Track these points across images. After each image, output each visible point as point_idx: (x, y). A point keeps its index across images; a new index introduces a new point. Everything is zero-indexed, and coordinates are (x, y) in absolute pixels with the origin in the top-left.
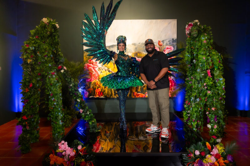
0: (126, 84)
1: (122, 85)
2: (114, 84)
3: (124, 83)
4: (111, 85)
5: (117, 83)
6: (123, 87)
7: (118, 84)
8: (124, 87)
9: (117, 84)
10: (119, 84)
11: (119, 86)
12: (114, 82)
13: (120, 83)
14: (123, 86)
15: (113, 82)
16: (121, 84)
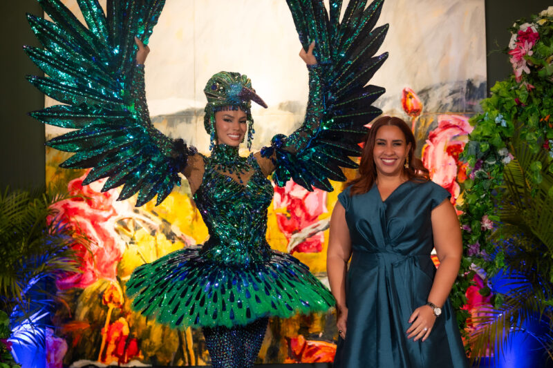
0: (240, 305)
2: (184, 301)
4: (172, 307)
5: (197, 298)
6: (225, 320)
7: (202, 304)
8: (232, 317)
10: (209, 304)
11: (206, 312)
12: (188, 295)
13: (215, 300)
16: (219, 305)
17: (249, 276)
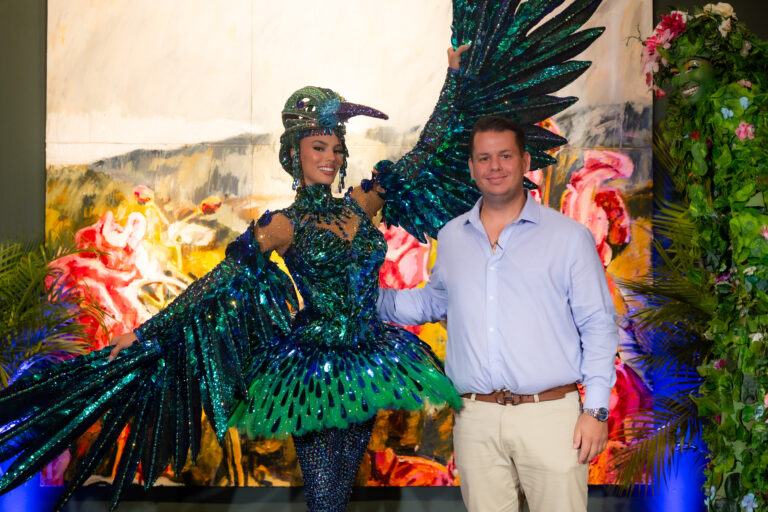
0: (353, 398)
1: (331, 404)
2: (278, 400)
3: (341, 390)
4: (265, 410)
5: (295, 395)
6: (334, 418)
7: (302, 401)
8: (344, 415)
9: (297, 400)
10: (310, 398)
11: (309, 413)
12: (283, 391)
13: (319, 395)
14: (338, 407)
15: (276, 393)
16: (324, 400)
17: (360, 359)
